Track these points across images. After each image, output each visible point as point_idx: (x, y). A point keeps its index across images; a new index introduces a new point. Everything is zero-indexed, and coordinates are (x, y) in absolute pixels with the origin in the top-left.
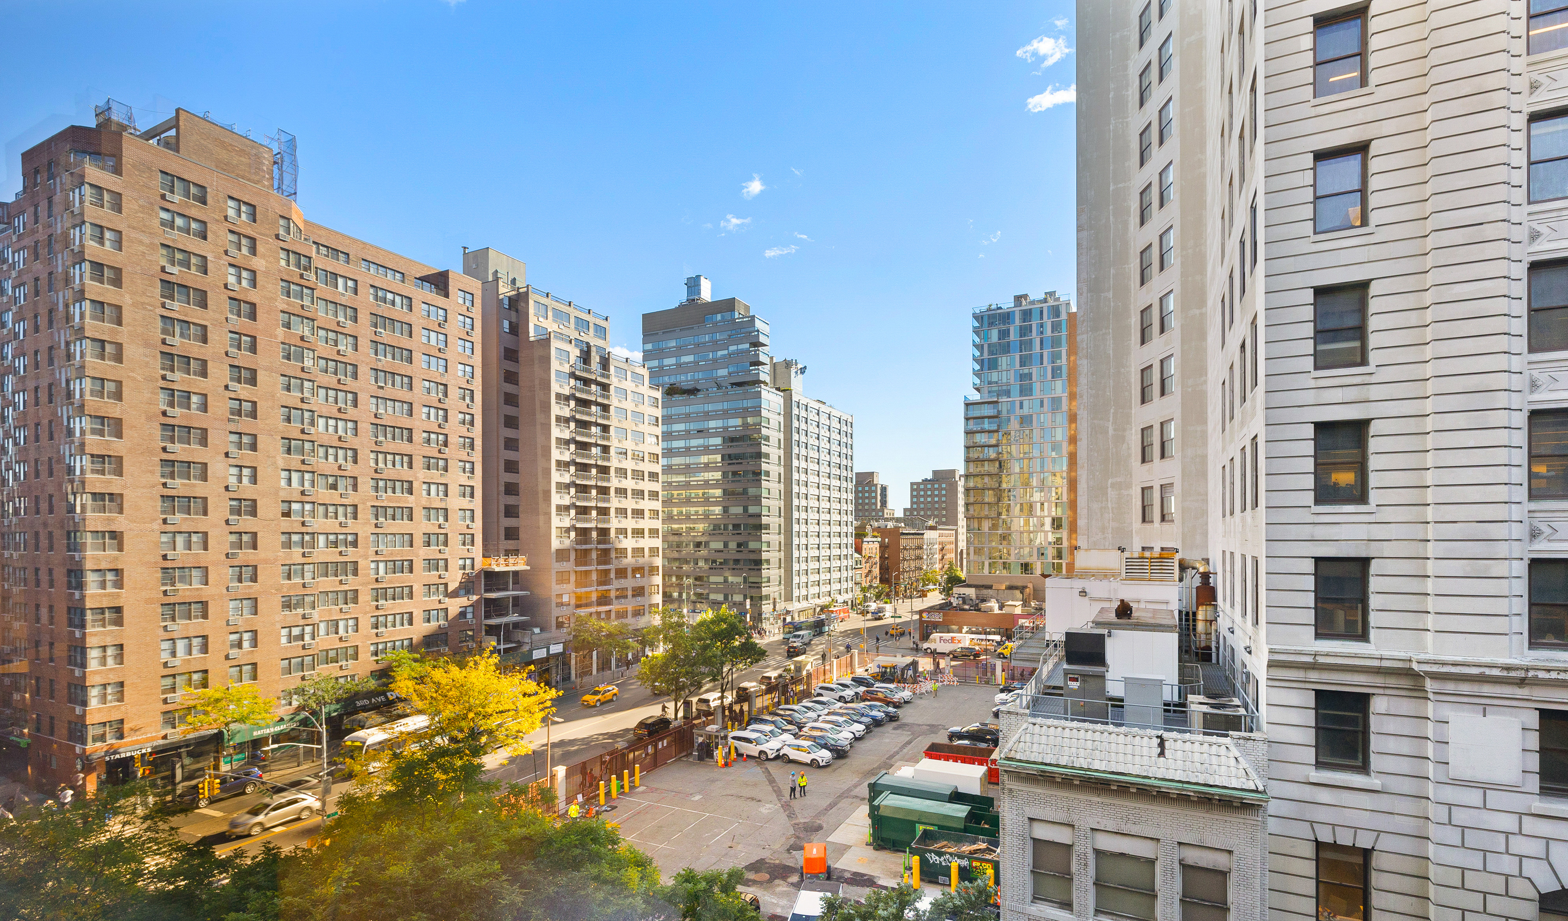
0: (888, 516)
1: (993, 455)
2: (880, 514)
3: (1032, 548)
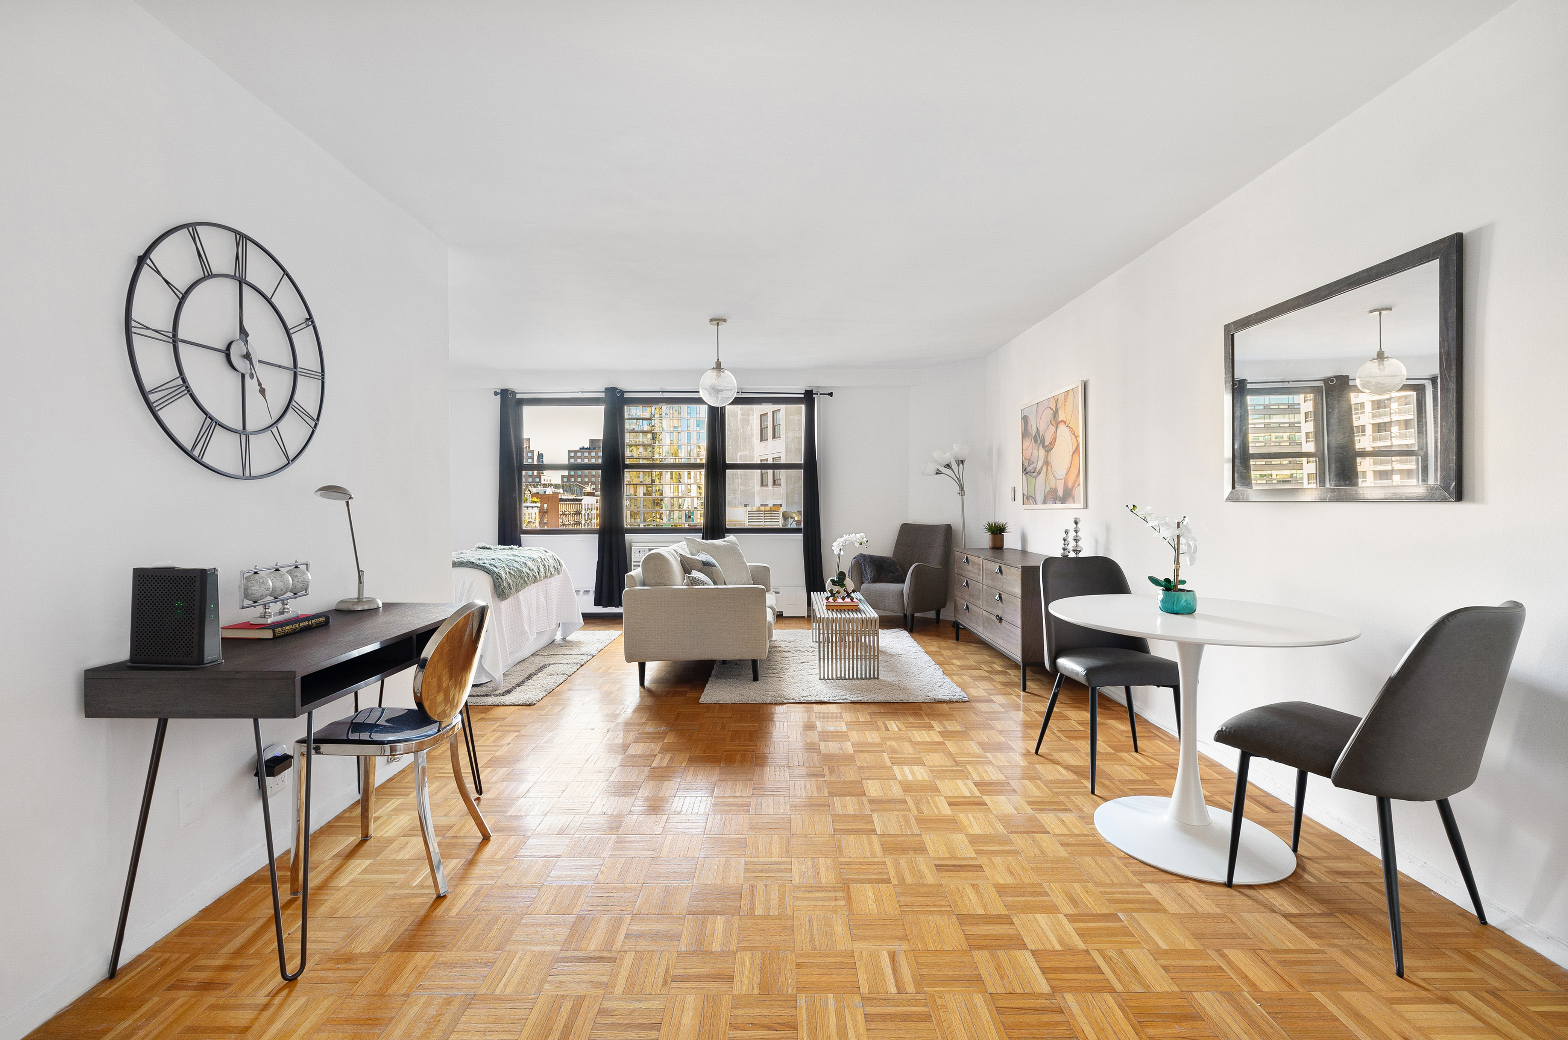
0: (546, 482)
1: (646, 428)
2: (537, 480)
3: (681, 511)
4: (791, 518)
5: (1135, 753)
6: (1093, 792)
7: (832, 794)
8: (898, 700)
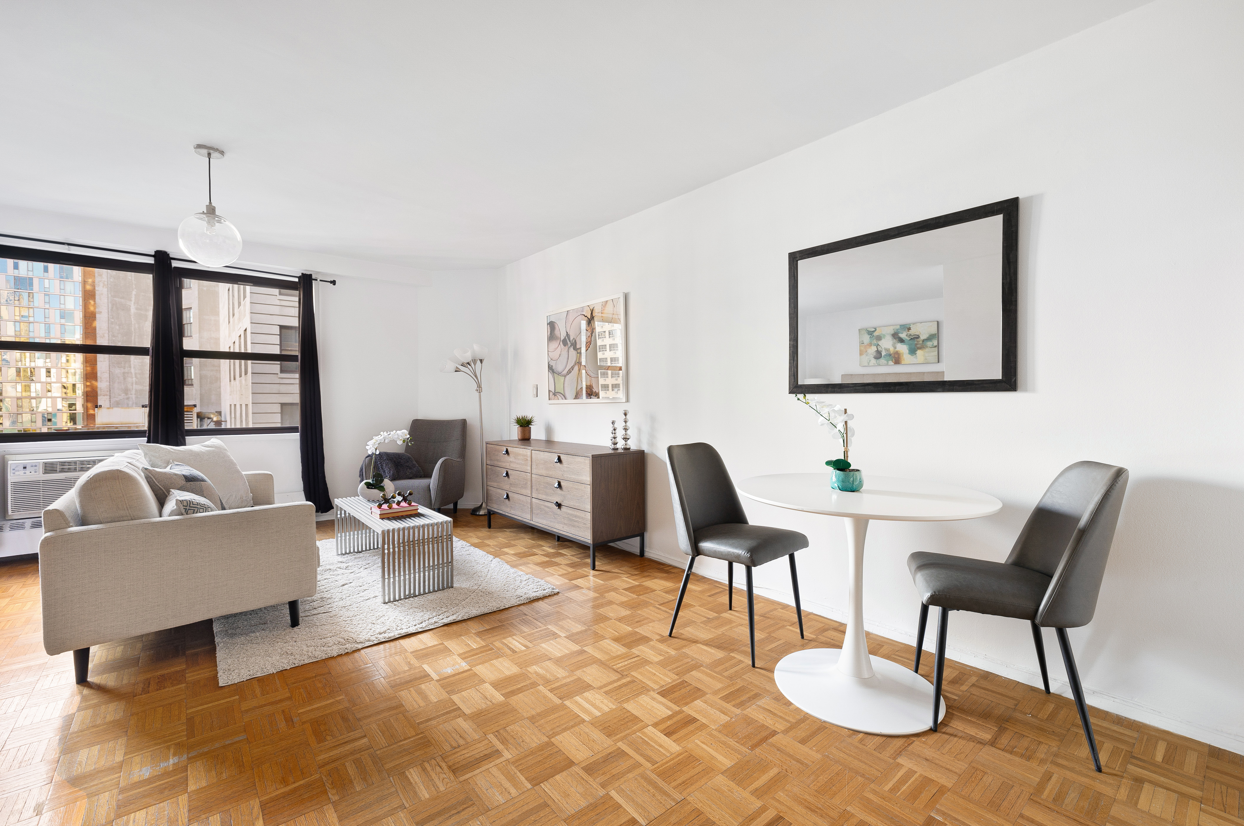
3: (35, 414)
4: (209, 418)
5: (730, 611)
6: (754, 666)
7: (536, 781)
8: (495, 609)
